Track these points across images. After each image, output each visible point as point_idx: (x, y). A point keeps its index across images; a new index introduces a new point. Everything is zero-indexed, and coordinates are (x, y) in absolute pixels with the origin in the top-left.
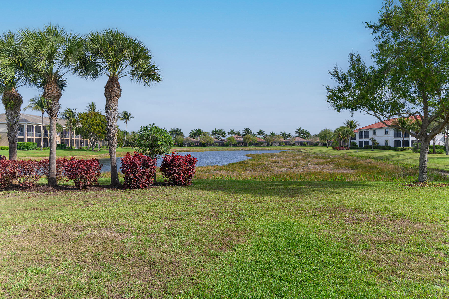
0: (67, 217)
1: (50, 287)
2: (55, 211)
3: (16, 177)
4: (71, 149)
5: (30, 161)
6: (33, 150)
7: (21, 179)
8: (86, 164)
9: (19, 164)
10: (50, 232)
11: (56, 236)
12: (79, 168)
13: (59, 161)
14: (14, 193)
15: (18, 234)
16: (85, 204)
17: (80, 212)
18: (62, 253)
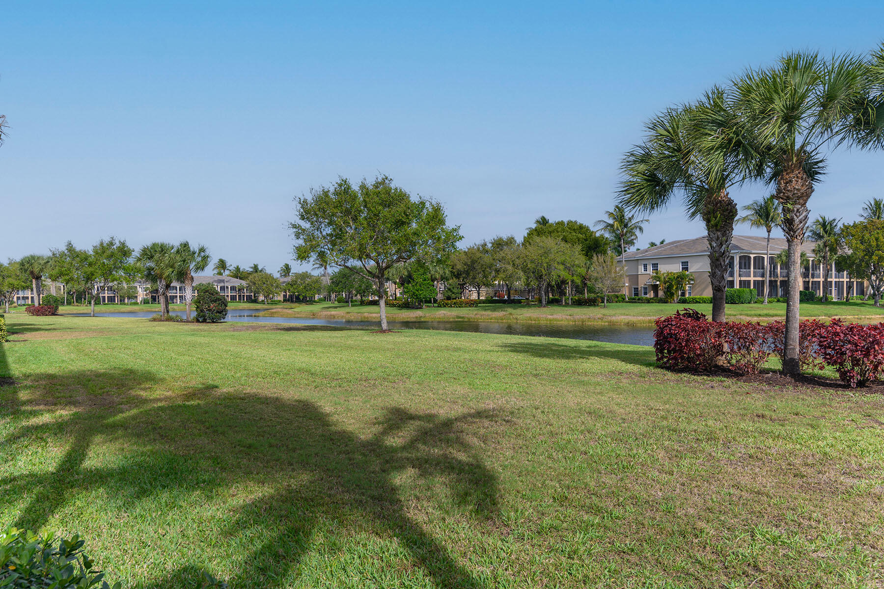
0: (825, 442)
1: (799, 576)
2: (798, 425)
3: (724, 353)
4: (825, 301)
5: (749, 323)
6: (749, 303)
7: (732, 358)
8: (867, 334)
9: (729, 330)
10: (792, 467)
11: (805, 478)
12: (849, 342)
13: (805, 326)
14: (721, 381)
15: (732, 458)
16: (864, 421)
17: (854, 436)
18: (820, 515)
